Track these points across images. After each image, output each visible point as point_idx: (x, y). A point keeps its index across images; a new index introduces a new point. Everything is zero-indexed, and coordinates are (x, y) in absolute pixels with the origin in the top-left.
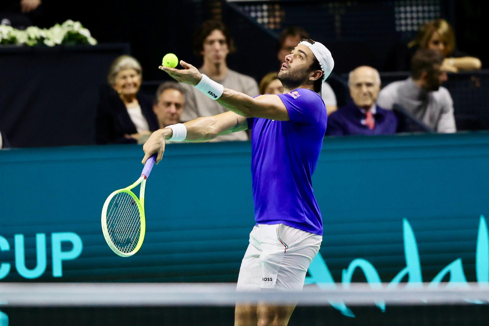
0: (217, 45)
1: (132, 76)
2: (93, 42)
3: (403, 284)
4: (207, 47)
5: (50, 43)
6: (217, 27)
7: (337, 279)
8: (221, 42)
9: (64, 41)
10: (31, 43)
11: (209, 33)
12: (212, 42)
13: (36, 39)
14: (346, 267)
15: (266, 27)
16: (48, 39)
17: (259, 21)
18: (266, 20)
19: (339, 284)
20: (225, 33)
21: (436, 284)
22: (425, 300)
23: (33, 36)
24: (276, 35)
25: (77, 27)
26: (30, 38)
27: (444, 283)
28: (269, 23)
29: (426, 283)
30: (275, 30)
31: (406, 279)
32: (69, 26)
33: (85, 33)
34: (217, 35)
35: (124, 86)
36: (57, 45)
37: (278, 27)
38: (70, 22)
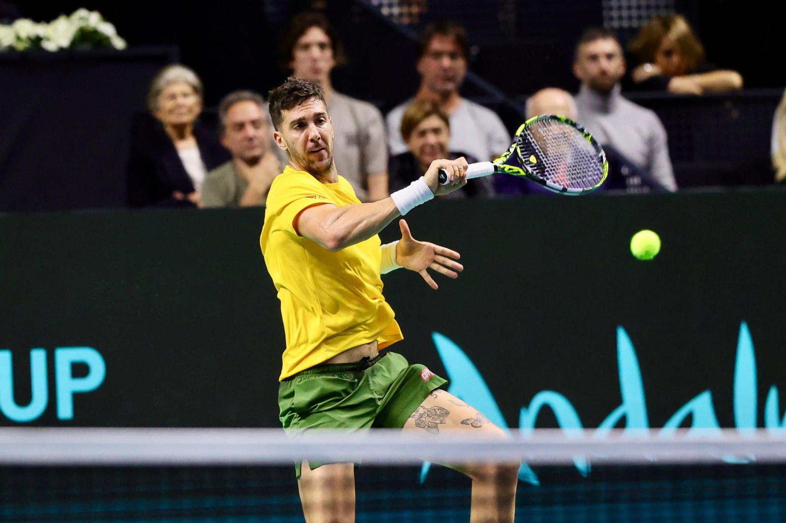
0: (316, 52)
1: (185, 95)
2: (119, 43)
3: (618, 430)
4: (300, 55)
5: (50, 46)
6: (316, 23)
7: (512, 422)
8: (322, 46)
9: (74, 43)
10: (21, 46)
11: (302, 32)
12: (307, 47)
13: (29, 39)
14: (527, 403)
15: (395, 21)
16: (48, 39)
17: (385, 11)
18: (396, 11)
19: (515, 430)
20: (328, 32)
21: (670, 431)
22: (651, 455)
23: (24, 34)
24: (412, 35)
25: (93, 20)
26: (18, 38)
27: (684, 430)
28: (401, 15)
29: (654, 430)
30: (411, 26)
31: (622, 424)
32: (81, 18)
33: (108, 29)
34: (316, 35)
35: (171, 111)
36: (62, 50)
37: (416, 20)
38: (82, 13)
